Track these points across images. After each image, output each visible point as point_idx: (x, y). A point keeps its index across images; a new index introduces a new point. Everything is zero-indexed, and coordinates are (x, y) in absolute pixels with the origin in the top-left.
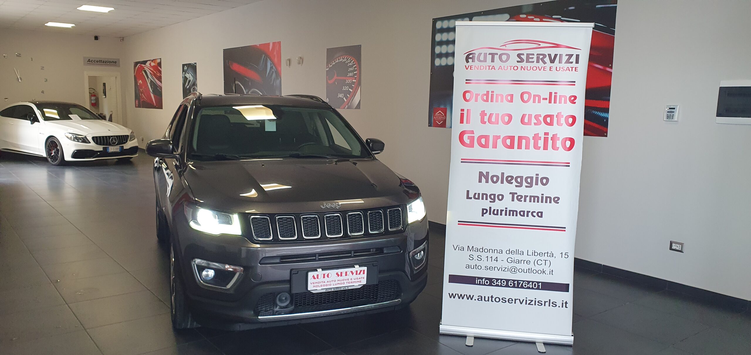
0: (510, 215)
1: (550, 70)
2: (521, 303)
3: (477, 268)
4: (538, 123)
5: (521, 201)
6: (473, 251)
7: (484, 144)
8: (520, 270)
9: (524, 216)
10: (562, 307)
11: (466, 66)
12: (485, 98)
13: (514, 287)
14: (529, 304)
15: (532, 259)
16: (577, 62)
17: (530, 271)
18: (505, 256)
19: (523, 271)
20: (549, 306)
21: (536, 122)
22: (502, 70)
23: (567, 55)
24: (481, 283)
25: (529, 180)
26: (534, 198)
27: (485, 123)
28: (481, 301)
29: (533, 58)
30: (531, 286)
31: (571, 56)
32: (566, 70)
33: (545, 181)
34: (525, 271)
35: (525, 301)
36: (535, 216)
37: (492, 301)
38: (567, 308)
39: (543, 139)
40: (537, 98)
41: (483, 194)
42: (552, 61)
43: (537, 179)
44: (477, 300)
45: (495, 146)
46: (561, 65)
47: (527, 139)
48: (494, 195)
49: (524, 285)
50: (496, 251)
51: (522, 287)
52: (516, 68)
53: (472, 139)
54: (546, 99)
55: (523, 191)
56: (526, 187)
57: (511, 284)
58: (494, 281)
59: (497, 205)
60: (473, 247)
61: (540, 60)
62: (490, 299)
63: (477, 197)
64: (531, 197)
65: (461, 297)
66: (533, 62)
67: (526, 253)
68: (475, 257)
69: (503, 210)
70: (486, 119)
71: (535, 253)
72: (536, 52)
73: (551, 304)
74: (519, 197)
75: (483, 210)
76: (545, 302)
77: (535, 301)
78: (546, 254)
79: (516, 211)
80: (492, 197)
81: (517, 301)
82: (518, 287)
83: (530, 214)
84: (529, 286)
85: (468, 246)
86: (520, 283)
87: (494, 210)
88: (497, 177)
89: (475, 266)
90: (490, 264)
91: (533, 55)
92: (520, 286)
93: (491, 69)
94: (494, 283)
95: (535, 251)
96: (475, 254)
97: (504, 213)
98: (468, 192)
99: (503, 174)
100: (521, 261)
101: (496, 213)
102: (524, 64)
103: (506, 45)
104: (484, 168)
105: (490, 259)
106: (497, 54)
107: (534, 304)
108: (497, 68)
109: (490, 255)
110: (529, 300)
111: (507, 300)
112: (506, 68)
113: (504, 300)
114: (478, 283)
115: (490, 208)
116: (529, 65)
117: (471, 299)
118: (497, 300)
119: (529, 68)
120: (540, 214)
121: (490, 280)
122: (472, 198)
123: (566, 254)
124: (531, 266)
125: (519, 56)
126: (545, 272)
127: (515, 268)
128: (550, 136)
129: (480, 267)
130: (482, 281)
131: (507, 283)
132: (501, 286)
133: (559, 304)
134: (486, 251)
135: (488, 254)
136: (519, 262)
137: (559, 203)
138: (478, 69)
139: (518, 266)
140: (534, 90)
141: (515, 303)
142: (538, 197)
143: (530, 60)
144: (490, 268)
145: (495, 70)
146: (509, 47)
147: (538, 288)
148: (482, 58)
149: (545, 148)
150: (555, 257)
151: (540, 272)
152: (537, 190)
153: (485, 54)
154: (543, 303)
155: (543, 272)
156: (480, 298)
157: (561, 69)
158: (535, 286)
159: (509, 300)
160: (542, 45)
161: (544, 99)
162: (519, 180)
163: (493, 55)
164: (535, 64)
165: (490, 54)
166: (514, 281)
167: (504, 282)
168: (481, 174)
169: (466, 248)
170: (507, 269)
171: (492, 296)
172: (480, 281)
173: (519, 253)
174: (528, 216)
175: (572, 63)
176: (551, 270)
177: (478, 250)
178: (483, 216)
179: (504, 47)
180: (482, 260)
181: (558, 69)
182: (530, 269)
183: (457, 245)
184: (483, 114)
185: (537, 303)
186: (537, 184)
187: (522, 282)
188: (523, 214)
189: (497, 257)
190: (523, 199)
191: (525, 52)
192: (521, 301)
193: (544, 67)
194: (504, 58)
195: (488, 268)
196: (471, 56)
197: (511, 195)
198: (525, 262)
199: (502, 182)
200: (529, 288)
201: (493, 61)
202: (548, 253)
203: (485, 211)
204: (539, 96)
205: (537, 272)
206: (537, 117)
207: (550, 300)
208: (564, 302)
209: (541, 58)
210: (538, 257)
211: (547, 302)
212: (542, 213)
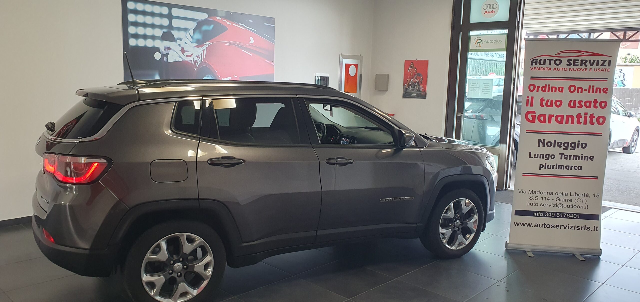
0: (559, 169)
1: (590, 71)
2: (565, 228)
3: (535, 205)
4: (581, 106)
5: (567, 159)
6: (532, 193)
7: (542, 120)
8: (565, 206)
9: (568, 169)
10: (594, 230)
11: (531, 67)
12: (544, 89)
13: (560, 217)
14: (570, 229)
15: (573, 198)
16: (609, 65)
17: (572, 206)
18: (554, 196)
19: (567, 206)
20: (585, 230)
21: (579, 105)
22: (556, 70)
23: (602, 61)
24: (537, 215)
25: (573, 145)
26: (576, 157)
27: (543, 106)
28: (537, 227)
29: (578, 63)
30: (572, 217)
31: (604, 61)
32: (601, 70)
33: (584, 145)
34: (568, 207)
35: (567, 227)
36: (576, 169)
37: (544, 227)
38: (597, 231)
39: (583, 117)
40: (580, 90)
41: (541, 155)
42: (592, 65)
43: (579, 144)
44: (534, 226)
45: (550, 122)
46: (598, 67)
47: (572, 117)
48: (549, 155)
49: (567, 216)
50: (548, 193)
51: (566, 217)
52: (566, 69)
53: (534, 117)
54: (586, 90)
55: (569, 152)
56: (571, 149)
57: (558, 216)
58: (547, 213)
59: (551, 162)
60: (532, 191)
61: (583, 64)
62: (543, 226)
63: (536, 156)
64: (574, 156)
65: (523, 225)
66: (578, 65)
67: (569, 194)
68: (534, 198)
69: (554, 165)
70: (544, 103)
71: (575, 194)
72: (580, 58)
73: (586, 229)
74: (566, 157)
75: (540, 165)
76: (582, 227)
77: (575, 227)
78: (583, 195)
79: (564, 166)
80: (547, 156)
81: (562, 226)
82: (563, 217)
83: (573, 168)
84: (570, 216)
85: (529, 190)
86: (565, 214)
87: (548, 165)
88: (551, 143)
89: (533, 204)
90: (544, 202)
91: (578, 60)
92: (564, 217)
93: (549, 70)
94: (547, 215)
95: (575, 193)
96: (534, 196)
97: (555, 167)
98: (530, 153)
99: (555, 141)
100: (566, 199)
101: (549, 167)
102: (572, 67)
103: (560, 54)
104: (542, 137)
105: (544, 199)
106: (553, 60)
107: (574, 229)
108: (552, 69)
109: (544, 196)
110: (571, 226)
111: (555, 226)
112: (559, 69)
113: (553, 226)
114: (535, 215)
115: (546, 164)
116: (575, 67)
117: (530, 226)
118: (548, 226)
119: (575, 70)
120: (580, 168)
121: (544, 213)
122: (533, 157)
123: (598, 195)
124: (573, 203)
125: (568, 61)
126: (582, 207)
127: (561, 204)
128: (588, 115)
129: (537, 205)
130: (538, 214)
131: (556, 215)
132: (551, 217)
133: (592, 228)
134: (542, 193)
135: (543, 195)
136: (564, 200)
137: (594, 160)
138: (539, 70)
139: (564, 203)
140: (578, 84)
141: (561, 228)
142: (579, 157)
143: (576, 64)
144: (544, 205)
145: (551, 70)
146: (561, 55)
147: (577, 218)
148: (542, 62)
149: (585, 123)
150: (590, 197)
151: (578, 207)
152: (578, 152)
153: (545, 60)
154: (580, 228)
155: (581, 207)
156: (536, 225)
157: (598, 70)
158: (575, 217)
159: (556, 227)
160: (585, 54)
161: (585, 90)
162: (566, 145)
163: (550, 60)
164: (579, 67)
165: (548, 60)
166: (560, 213)
167: (553, 214)
168: (540, 141)
169: (527, 192)
170: (556, 205)
171: (545, 224)
172: (537, 214)
173: (565, 194)
174: (571, 169)
175: (605, 66)
176: (587, 206)
177: (536, 193)
178: (540, 169)
179: (558, 55)
180: (539, 199)
181: (595, 70)
182: (572, 205)
183: (522, 190)
184: (542, 100)
185: (576, 228)
186: (578, 147)
187: (566, 214)
188: (568, 168)
189: (549, 197)
190: (568, 158)
191: (573, 59)
192: (565, 227)
193: (586, 69)
194: (558, 62)
195: (543, 205)
196: (535, 61)
197: (560, 155)
198: (569, 200)
199: (554, 146)
200: (570, 218)
201: (550, 64)
202: (585, 194)
203: (542, 166)
204: (582, 88)
205: (577, 207)
206: (580, 102)
207: (585, 226)
208: (595, 227)
209: (584, 63)
210: (578, 197)
211: (583, 227)
212: (581, 167)
